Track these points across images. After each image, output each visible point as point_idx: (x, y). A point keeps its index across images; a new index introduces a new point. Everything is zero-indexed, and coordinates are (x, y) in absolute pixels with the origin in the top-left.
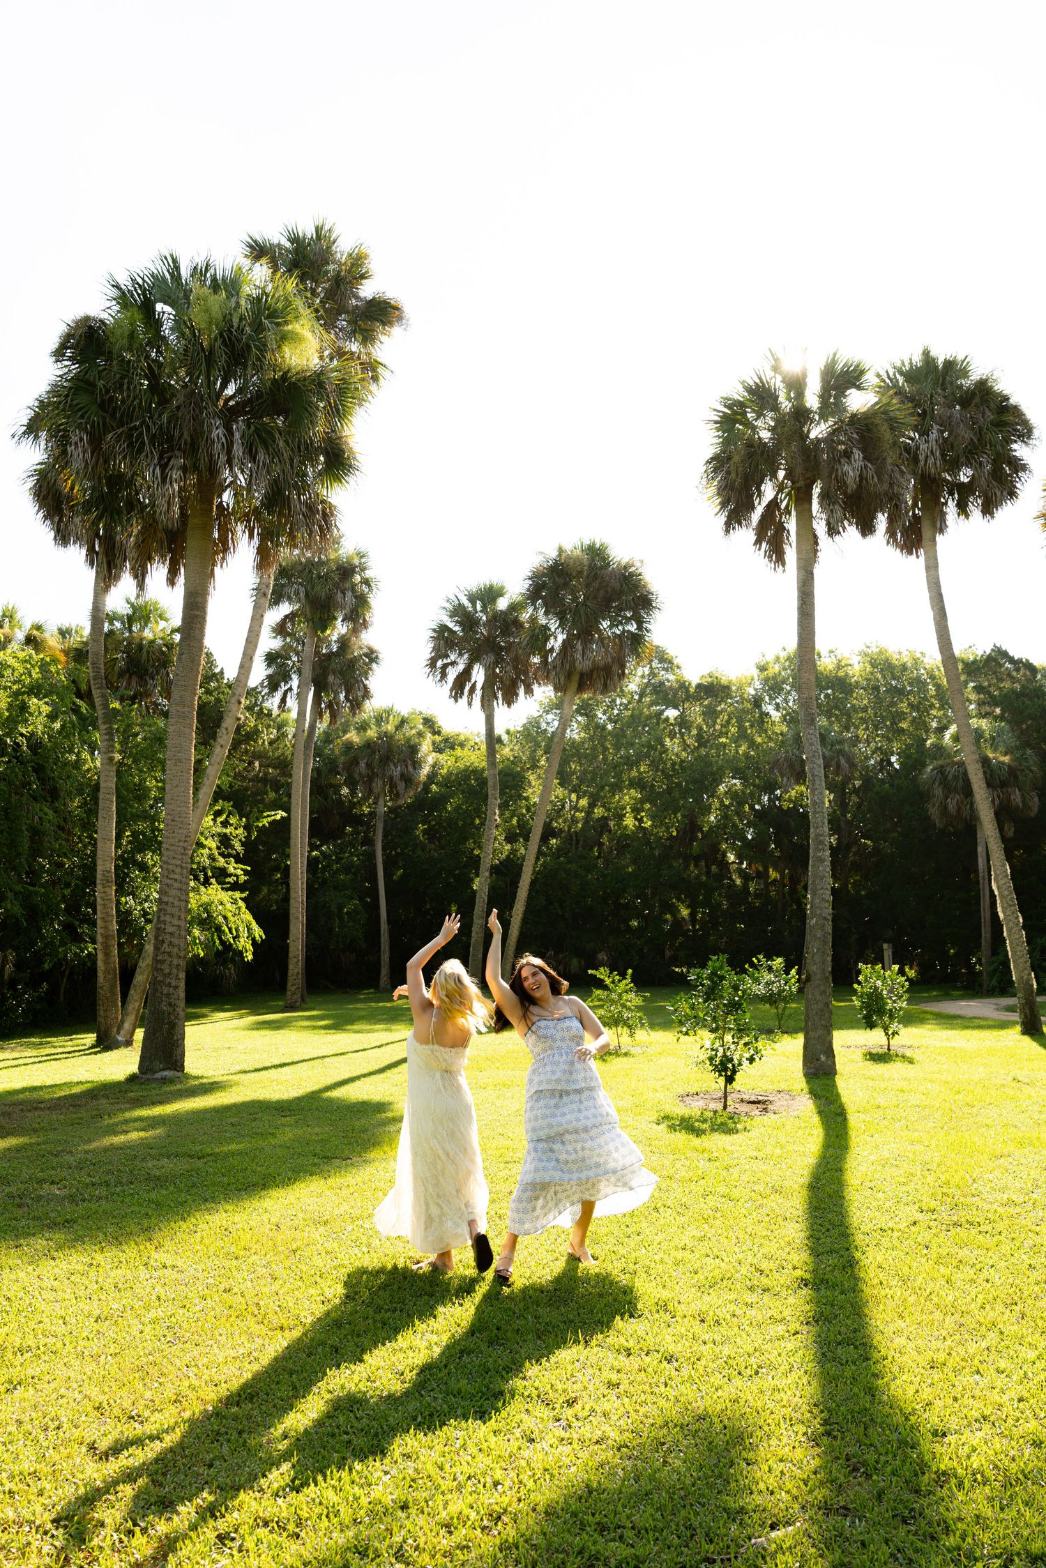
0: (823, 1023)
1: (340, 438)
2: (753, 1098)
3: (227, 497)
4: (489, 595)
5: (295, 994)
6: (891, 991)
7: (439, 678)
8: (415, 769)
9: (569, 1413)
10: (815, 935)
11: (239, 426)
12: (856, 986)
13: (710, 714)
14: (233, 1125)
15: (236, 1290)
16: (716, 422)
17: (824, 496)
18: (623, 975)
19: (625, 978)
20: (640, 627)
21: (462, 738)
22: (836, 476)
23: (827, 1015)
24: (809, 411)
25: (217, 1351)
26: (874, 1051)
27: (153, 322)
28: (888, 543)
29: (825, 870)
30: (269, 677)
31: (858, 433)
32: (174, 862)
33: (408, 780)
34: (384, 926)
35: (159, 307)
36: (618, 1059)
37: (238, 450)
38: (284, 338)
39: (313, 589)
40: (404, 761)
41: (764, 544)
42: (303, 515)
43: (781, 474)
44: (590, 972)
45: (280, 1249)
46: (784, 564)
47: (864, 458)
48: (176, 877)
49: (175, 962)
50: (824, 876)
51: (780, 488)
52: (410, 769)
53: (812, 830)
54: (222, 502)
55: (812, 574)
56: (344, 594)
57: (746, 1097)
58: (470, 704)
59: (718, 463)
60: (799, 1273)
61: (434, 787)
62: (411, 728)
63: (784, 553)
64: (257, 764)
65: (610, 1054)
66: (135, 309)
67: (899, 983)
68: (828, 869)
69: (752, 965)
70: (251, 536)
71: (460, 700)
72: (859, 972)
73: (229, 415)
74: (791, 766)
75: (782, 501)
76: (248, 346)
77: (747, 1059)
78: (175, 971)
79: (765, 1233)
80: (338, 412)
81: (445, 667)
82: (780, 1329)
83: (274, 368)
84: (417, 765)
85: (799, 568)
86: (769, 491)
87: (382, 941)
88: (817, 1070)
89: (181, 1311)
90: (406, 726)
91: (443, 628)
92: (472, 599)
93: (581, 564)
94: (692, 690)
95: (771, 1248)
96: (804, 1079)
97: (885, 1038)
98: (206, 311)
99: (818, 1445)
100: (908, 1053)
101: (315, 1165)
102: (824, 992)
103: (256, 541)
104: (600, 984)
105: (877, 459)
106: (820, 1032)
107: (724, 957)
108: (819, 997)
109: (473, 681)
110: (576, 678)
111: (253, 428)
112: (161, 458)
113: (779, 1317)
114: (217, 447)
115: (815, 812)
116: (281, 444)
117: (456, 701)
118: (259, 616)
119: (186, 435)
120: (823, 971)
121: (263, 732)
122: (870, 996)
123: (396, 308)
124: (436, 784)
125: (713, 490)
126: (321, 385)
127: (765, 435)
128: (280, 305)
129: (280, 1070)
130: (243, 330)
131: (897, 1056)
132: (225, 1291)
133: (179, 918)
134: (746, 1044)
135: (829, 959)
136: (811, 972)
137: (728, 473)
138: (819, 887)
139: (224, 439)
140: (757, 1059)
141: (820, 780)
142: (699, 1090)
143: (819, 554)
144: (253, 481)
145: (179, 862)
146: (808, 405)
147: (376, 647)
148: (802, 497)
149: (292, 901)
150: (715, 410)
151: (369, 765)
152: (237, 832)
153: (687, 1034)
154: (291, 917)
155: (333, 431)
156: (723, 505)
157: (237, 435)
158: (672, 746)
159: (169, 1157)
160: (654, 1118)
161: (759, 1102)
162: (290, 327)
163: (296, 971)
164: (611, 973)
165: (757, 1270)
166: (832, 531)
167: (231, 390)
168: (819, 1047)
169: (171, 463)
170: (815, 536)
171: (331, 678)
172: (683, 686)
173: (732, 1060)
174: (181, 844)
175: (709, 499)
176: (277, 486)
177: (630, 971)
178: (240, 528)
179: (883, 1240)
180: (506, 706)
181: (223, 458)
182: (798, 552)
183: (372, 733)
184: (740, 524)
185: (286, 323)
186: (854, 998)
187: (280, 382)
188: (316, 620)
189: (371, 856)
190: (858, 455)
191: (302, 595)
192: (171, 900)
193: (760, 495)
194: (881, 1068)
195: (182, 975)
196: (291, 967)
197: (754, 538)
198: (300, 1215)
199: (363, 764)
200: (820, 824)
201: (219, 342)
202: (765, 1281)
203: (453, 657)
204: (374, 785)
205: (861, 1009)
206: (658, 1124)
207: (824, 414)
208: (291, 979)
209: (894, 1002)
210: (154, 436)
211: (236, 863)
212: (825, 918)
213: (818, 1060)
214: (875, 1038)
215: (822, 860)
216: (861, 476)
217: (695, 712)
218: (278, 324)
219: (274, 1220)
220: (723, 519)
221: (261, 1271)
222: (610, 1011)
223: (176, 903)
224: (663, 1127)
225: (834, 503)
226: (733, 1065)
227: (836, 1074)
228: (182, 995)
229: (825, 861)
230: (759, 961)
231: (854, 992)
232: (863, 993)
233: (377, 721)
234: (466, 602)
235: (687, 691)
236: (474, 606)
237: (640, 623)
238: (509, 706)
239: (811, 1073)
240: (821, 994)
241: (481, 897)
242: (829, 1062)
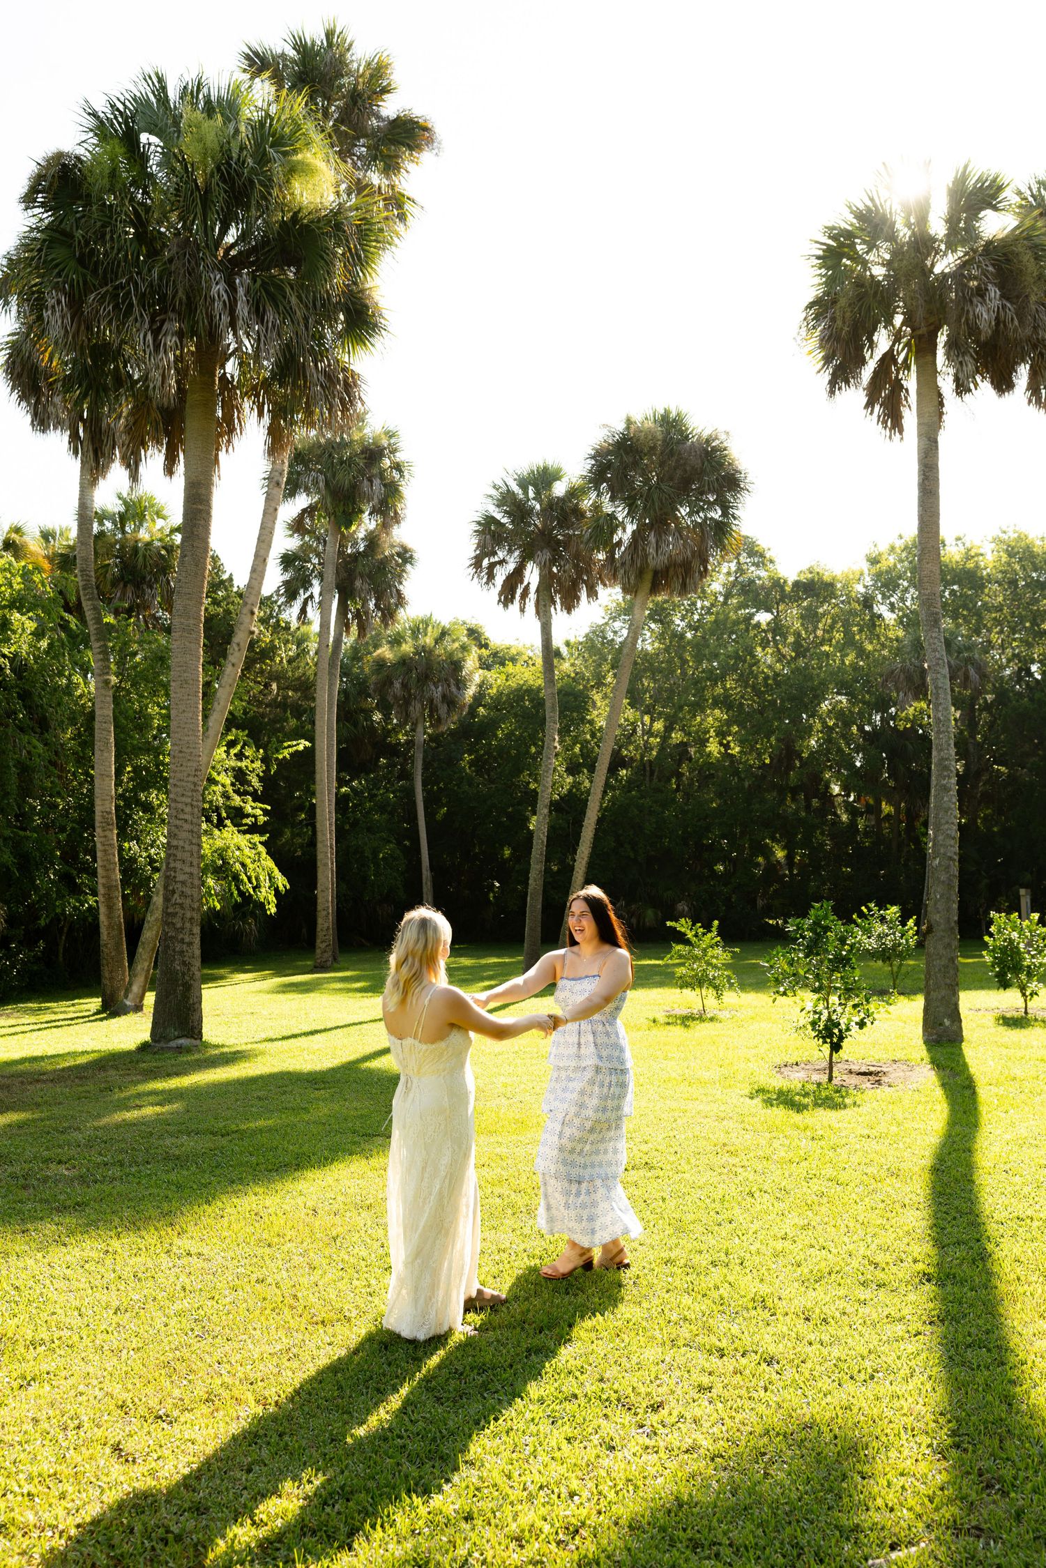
0: (948, 981)
1: (363, 291)
2: (864, 1069)
3: (231, 367)
4: (543, 478)
5: (325, 951)
6: (1029, 944)
7: (485, 580)
8: (459, 689)
9: (654, 1419)
10: (938, 878)
11: (243, 279)
12: (986, 938)
13: (810, 617)
14: (259, 1098)
15: (269, 1280)
16: (818, 258)
17: (951, 345)
18: (708, 928)
19: (710, 931)
20: (725, 514)
21: (513, 651)
22: (967, 320)
23: (952, 972)
24: (934, 240)
25: (251, 1346)
26: (1008, 1015)
27: (137, 156)
28: (1030, 401)
29: (949, 800)
30: (286, 583)
31: (993, 265)
32: (184, 799)
33: (451, 702)
34: (426, 873)
35: (144, 137)
36: (703, 1024)
37: (242, 309)
38: (293, 170)
39: (334, 476)
40: (447, 680)
41: (877, 408)
42: (322, 386)
43: (898, 319)
44: (669, 924)
45: (318, 1236)
46: (901, 432)
47: (1002, 296)
48: (186, 817)
49: (188, 915)
50: (950, 808)
51: (897, 337)
52: (454, 689)
53: (934, 753)
54: (225, 373)
55: (936, 442)
56: (371, 482)
57: (855, 1068)
58: (522, 610)
59: (821, 308)
60: (920, 1267)
61: (481, 710)
62: (454, 641)
63: (901, 417)
64: (274, 686)
65: (694, 1019)
66: (117, 141)
67: (1038, 935)
68: (955, 799)
69: (861, 915)
70: (261, 414)
71: (510, 606)
72: (991, 922)
73: (231, 267)
74: (909, 678)
75: (899, 354)
76: (251, 182)
77: (857, 1024)
78: (188, 925)
79: (879, 1222)
80: (360, 260)
81: (492, 566)
82: (899, 1329)
83: (282, 207)
84: (461, 684)
85: (920, 435)
86: (883, 341)
87: (425, 890)
88: (940, 1036)
89: (210, 1303)
90: (447, 639)
91: (489, 521)
92: (523, 484)
93: (654, 438)
94: (788, 589)
95: (887, 1238)
96: (924, 1047)
97: (1022, 999)
98: (200, 140)
99: (945, 1458)
101: (354, 1143)
102: (949, 945)
103: (266, 419)
104: (681, 938)
105: (1018, 297)
106: (943, 993)
107: (828, 905)
108: (942, 951)
109: (525, 583)
110: (648, 577)
111: (259, 282)
112: (152, 321)
113: (898, 1315)
114: (218, 306)
115: (938, 732)
116: (294, 300)
117: (506, 606)
118: (271, 510)
119: (180, 294)
120: (948, 920)
121: (280, 648)
122: (1003, 950)
123: (426, 129)
124: (484, 706)
125: (814, 342)
126: (338, 227)
127: (879, 272)
128: (287, 130)
129: (311, 1038)
130: (244, 162)
131: (1036, 1020)
132: (257, 1281)
133: (191, 865)
134: (855, 1006)
135: (955, 906)
136: (932, 923)
137: (833, 319)
138: (943, 821)
139: (225, 297)
140: (869, 1024)
141: (946, 693)
142: (799, 1060)
143: (944, 417)
144: (262, 345)
145: (189, 800)
146: (932, 232)
147: (410, 545)
148: (924, 348)
149: (319, 845)
150: (817, 242)
151: (405, 686)
152: (254, 766)
153: (785, 994)
154: (319, 864)
155: (355, 283)
156: (827, 360)
157: (241, 292)
158: (765, 656)
159: (189, 1134)
160: (747, 1092)
161: (870, 1074)
162: (300, 157)
163: (326, 925)
164: (694, 925)
165: (871, 1263)
166: (962, 388)
167: (230, 238)
168: (942, 1009)
169: (165, 328)
170: (940, 395)
171: (358, 583)
172: (778, 584)
173: (839, 1024)
174: (191, 779)
175: (810, 353)
176: (290, 351)
177: (716, 923)
178: (247, 404)
179: (1021, 1230)
180: (565, 612)
181: (225, 319)
182: (920, 415)
183: (407, 648)
184: (847, 382)
185: (295, 151)
186: (984, 953)
187: (290, 225)
188: (338, 514)
189: (409, 793)
190: (994, 292)
191: (322, 485)
192: (181, 843)
193: (872, 346)
194: (1016, 1034)
195: (197, 930)
196: (320, 921)
197: (865, 400)
198: (340, 1198)
199: (397, 685)
200: (945, 746)
201: (217, 177)
202: (881, 1276)
203: (501, 554)
204: (411, 709)
205: (993, 966)
206: (752, 1098)
207: (952, 243)
208: (320, 935)
209: (1033, 957)
210: (144, 295)
211: (254, 801)
212: (951, 858)
213: (940, 1024)
214: (1010, 1000)
215: (946, 789)
216: (997, 319)
217: (792, 615)
218: (285, 154)
219: (310, 1204)
220: (826, 377)
221: (297, 1260)
222: (693, 970)
223: (187, 847)
224: (757, 1101)
225: (964, 354)
226: (840, 1031)
227: (962, 1041)
228: (198, 952)
229: (950, 790)
230: (870, 910)
231: (985, 946)
232: (995, 947)
233: (413, 632)
234: (515, 488)
235: (783, 590)
236: (526, 492)
237: (725, 508)
238: (569, 612)
239: (933, 1041)
240: (945, 948)
241: (539, 838)
242: (955, 1028)
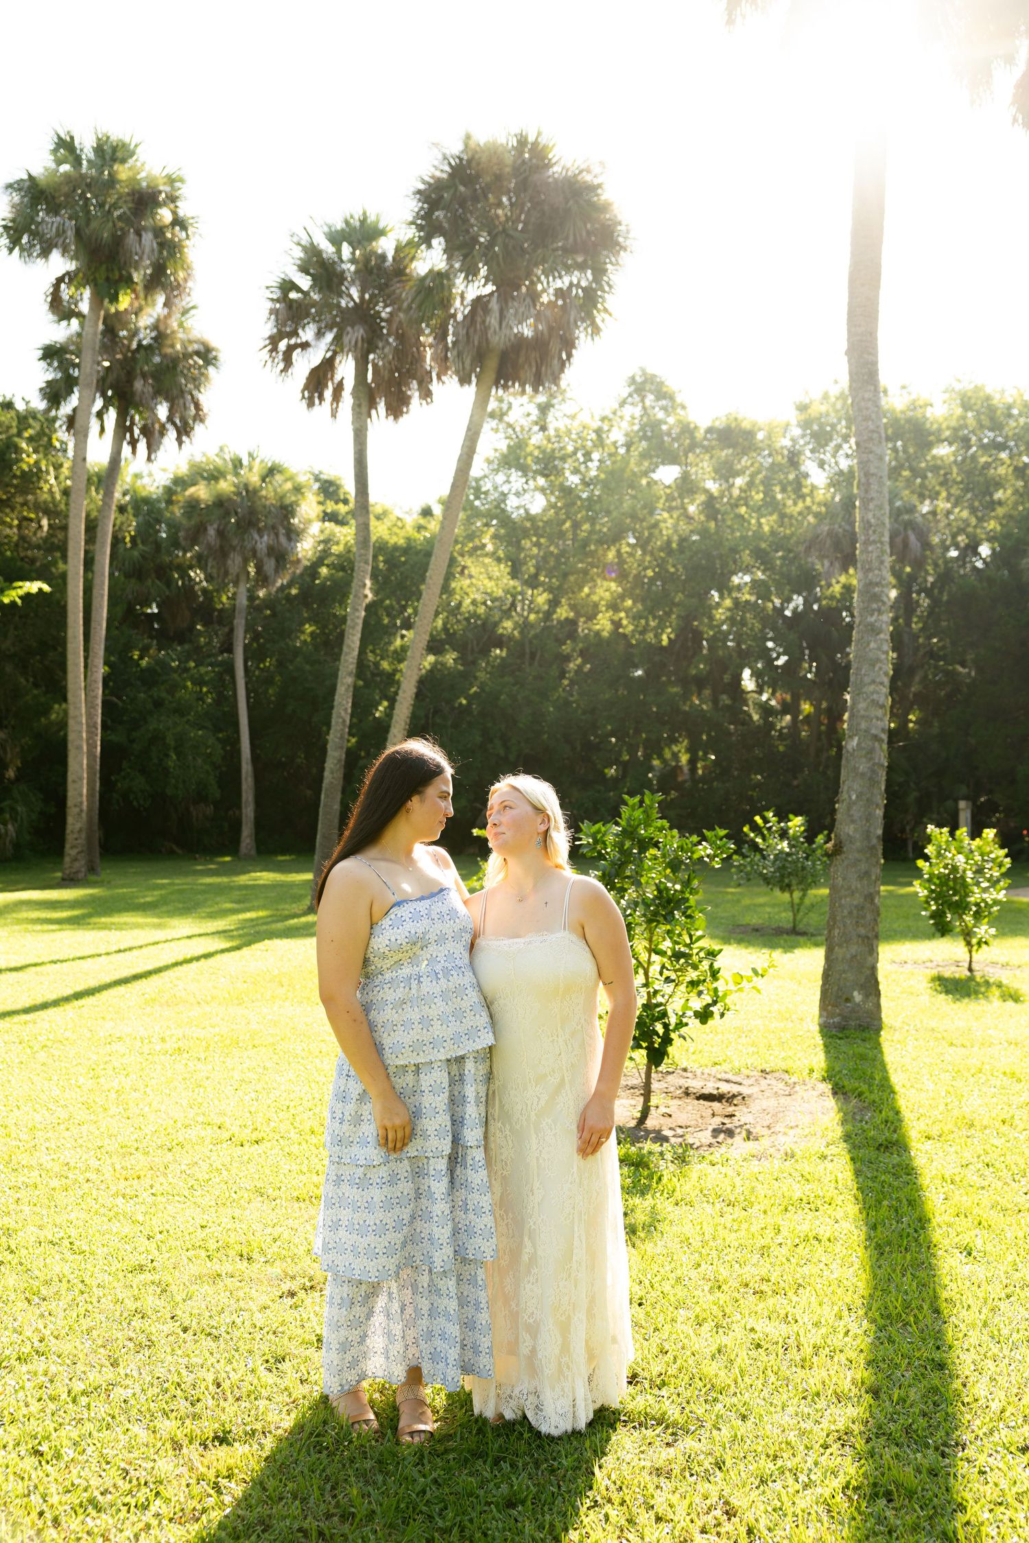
0: (862, 931)
2: (710, 1089)
4: (363, 232)
5: (76, 860)
6: (979, 871)
7: (281, 366)
8: (290, 539)
10: (855, 769)
12: (920, 863)
20: (597, 280)
23: (869, 916)
26: (947, 973)
29: (879, 649)
30: (49, 384)
33: (281, 557)
34: (246, 767)
39: (88, 224)
40: (274, 527)
50: (878, 660)
52: (283, 539)
56: (140, 235)
57: (696, 1085)
58: (334, 414)
61: (324, 571)
62: (287, 480)
64: (45, 522)
67: (993, 860)
68: (887, 646)
69: (755, 828)
71: (317, 408)
72: (929, 840)
74: (837, 545)
77: (697, 1015)
81: (290, 349)
84: (293, 534)
87: (244, 787)
88: (845, 1018)
90: (278, 478)
91: (288, 286)
92: (336, 239)
93: (501, 162)
94: (699, 436)
96: (819, 1041)
97: (966, 949)
100: (1006, 977)
102: (867, 874)
106: (854, 949)
107: (652, 800)
108: (856, 884)
109: (337, 378)
110: (492, 363)
115: (867, 543)
117: (311, 404)
120: (867, 835)
121: (48, 472)
122: (943, 880)
124: (328, 566)
131: (987, 983)
134: (693, 984)
135: (880, 813)
136: (843, 837)
138: (867, 680)
140: (717, 1015)
141: (880, 485)
149: (71, 722)
151: (221, 533)
154: (70, 746)
161: (719, 1098)
163: (78, 826)
168: (850, 976)
171: (138, 385)
172: (687, 430)
173: (664, 1014)
180: (391, 418)
183: (225, 486)
186: (917, 883)
188: (100, 281)
189: (229, 668)
191: (70, 234)
196: (70, 820)
199: (212, 532)
200: (875, 564)
203: (307, 334)
204: (230, 562)
205: (927, 902)
208: (70, 838)
209: (985, 890)
212: (876, 738)
213: (848, 1000)
214: (948, 953)
215: (874, 630)
217: (703, 469)
226: (666, 1026)
227: (879, 1029)
229: (879, 632)
230: (766, 821)
231: (918, 873)
232: (932, 875)
233: (235, 467)
234: (327, 248)
235: (693, 438)
236: (339, 251)
237: (599, 272)
238: (396, 418)
239: (835, 1026)
240: (860, 878)
241: (339, 716)
242: (869, 1005)
